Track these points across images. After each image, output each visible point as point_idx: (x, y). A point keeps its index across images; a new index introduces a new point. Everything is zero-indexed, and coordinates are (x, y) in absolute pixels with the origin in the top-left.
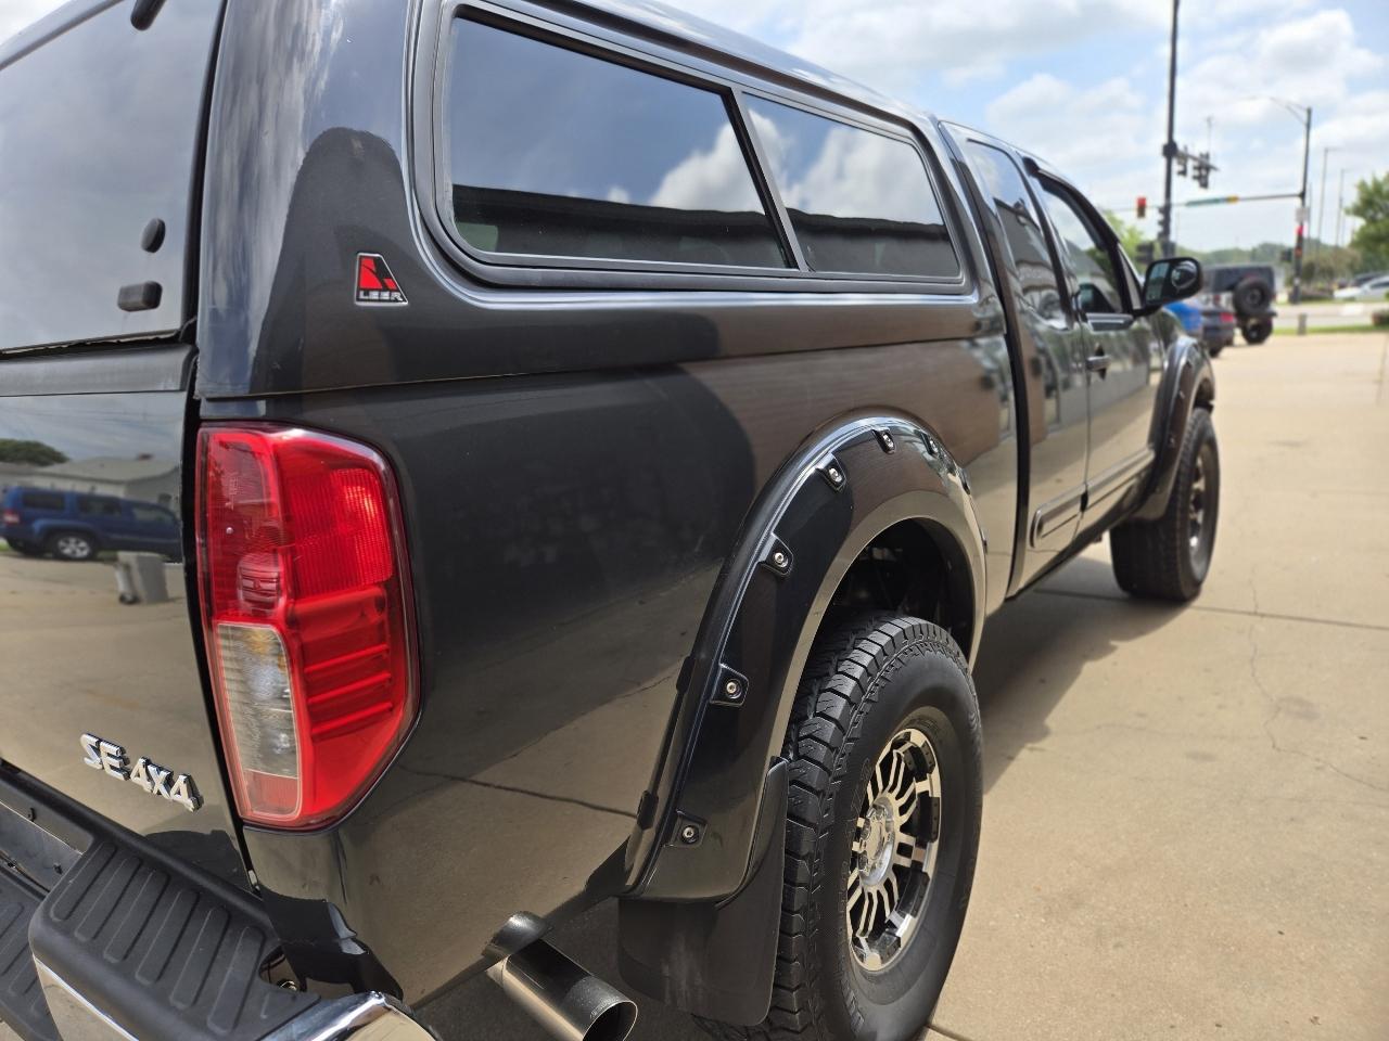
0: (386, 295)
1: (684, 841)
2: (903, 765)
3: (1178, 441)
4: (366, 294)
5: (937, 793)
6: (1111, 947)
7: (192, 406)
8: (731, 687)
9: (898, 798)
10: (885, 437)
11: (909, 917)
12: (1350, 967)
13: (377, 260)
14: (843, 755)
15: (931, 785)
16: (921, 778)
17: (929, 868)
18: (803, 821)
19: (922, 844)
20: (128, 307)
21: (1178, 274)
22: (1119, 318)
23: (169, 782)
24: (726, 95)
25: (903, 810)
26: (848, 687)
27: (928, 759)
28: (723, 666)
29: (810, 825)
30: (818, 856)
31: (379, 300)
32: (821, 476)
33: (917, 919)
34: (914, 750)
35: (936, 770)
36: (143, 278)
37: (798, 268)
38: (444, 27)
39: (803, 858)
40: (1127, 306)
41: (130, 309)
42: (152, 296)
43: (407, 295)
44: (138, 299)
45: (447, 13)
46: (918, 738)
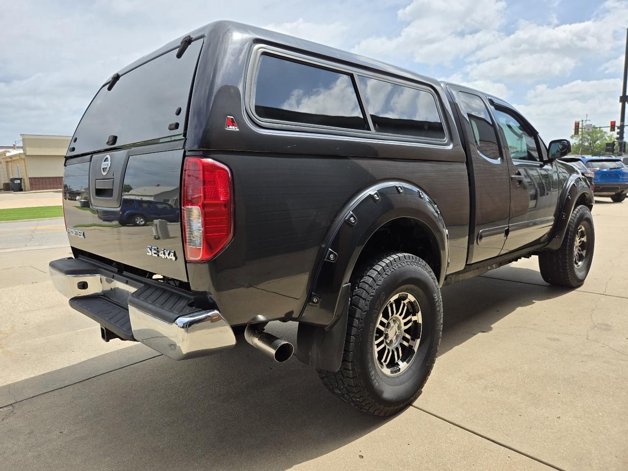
0: (234, 127)
1: (314, 303)
2: (406, 307)
3: (567, 217)
4: (228, 126)
5: (420, 321)
6: (488, 391)
7: (185, 152)
8: (332, 256)
9: (403, 318)
10: (399, 188)
11: (405, 363)
12: (582, 405)
13: (232, 119)
14: (374, 289)
15: (418, 318)
16: (414, 315)
17: (416, 349)
18: (358, 307)
19: (413, 339)
20: (171, 129)
21: (562, 146)
22: (538, 163)
23: (169, 254)
24: (351, 76)
25: (406, 324)
26: (379, 268)
27: (416, 308)
28: (330, 249)
29: (360, 308)
30: (362, 319)
31: (232, 128)
32: (371, 196)
33: (408, 364)
34: (410, 302)
35: (420, 312)
36: (174, 122)
37: (370, 130)
38: (258, 58)
39: (357, 319)
40: (541, 159)
41: (171, 130)
42: (177, 126)
43: (239, 128)
44: (173, 126)
45: (259, 54)
46: (411, 298)
